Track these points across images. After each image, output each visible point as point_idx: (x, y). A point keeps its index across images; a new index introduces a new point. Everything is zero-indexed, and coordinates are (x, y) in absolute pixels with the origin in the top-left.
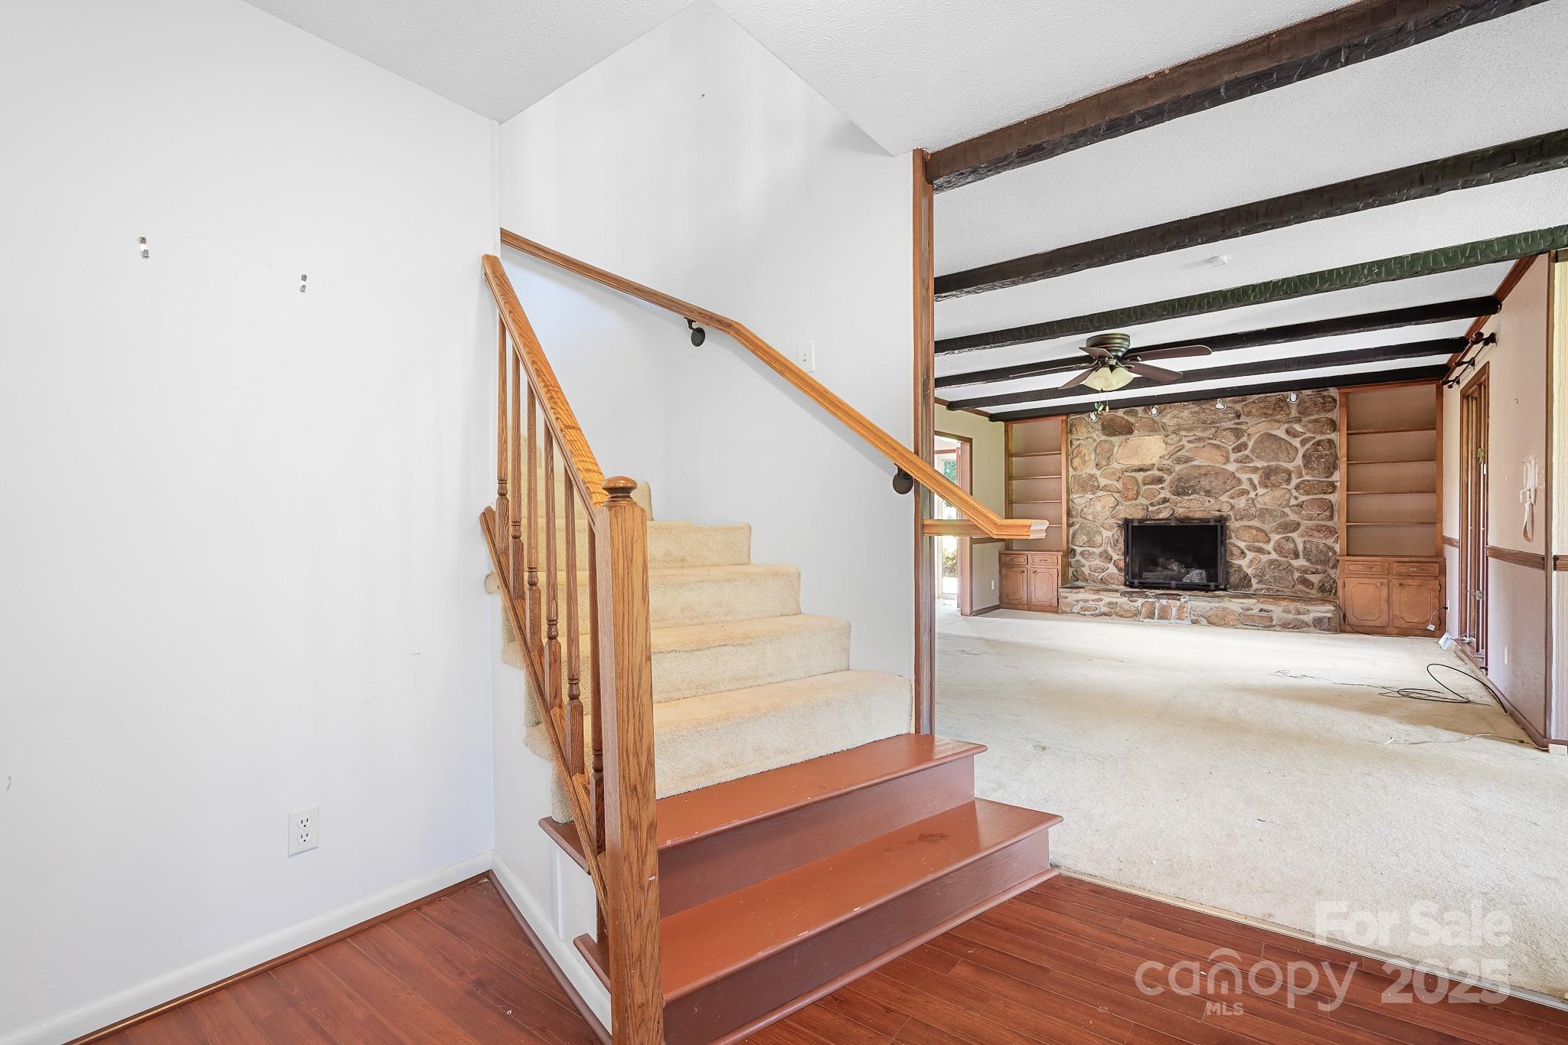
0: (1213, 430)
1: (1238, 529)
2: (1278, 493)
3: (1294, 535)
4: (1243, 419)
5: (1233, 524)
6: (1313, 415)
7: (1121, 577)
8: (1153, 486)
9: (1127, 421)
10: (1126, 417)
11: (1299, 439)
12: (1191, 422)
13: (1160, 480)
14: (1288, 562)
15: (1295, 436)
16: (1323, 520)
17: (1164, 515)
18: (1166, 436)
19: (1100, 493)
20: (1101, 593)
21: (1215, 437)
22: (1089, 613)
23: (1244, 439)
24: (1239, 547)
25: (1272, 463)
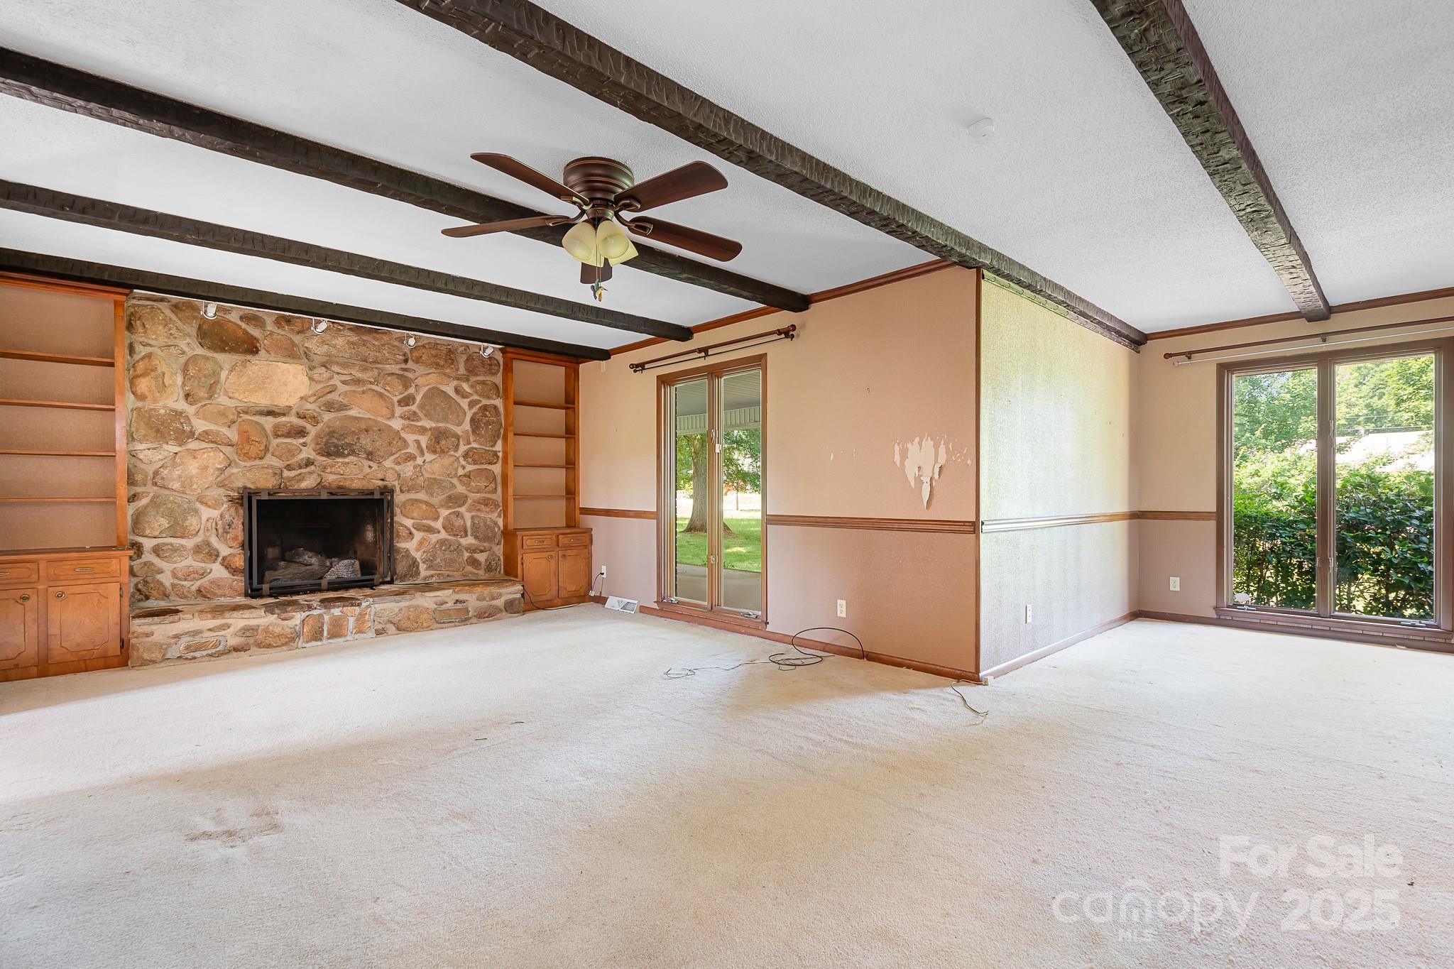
0: (376, 372)
1: (404, 504)
2: (447, 460)
3: (462, 510)
4: (410, 365)
5: (399, 498)
6: (479, 375)
7: (240, 582)
8: (289, 440)
9: (246, 332)
10: (244, 325)
11: (467, 401)
12: (347, 355)
13: (301, 433)
14: (458, 541)
15: (463, 397)
16: (489, 493)
17: (308, 483)
18: (312, 368)
19: (193, 445)
20: (227, 614)
21: (376, 382)
22: (204, 653)
23: (412, 390)
24: (406, 527)
25: (440, 425)
